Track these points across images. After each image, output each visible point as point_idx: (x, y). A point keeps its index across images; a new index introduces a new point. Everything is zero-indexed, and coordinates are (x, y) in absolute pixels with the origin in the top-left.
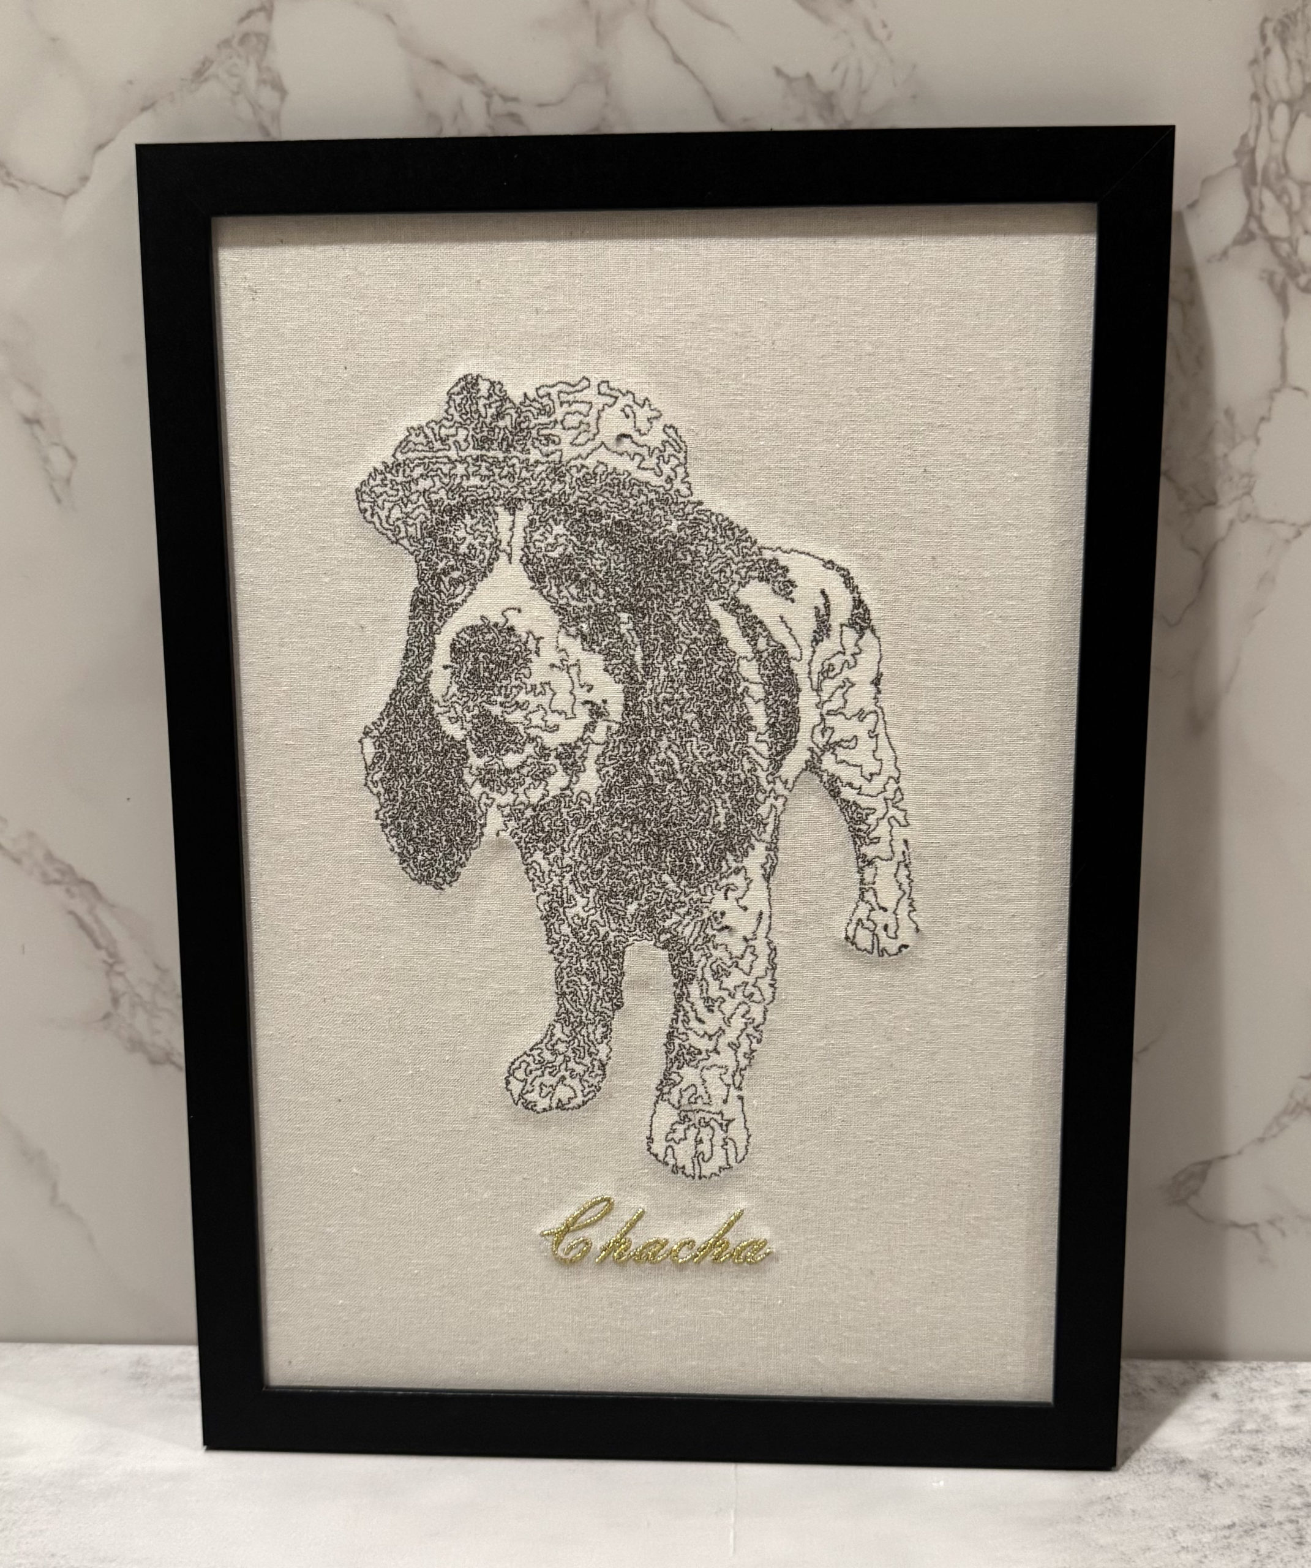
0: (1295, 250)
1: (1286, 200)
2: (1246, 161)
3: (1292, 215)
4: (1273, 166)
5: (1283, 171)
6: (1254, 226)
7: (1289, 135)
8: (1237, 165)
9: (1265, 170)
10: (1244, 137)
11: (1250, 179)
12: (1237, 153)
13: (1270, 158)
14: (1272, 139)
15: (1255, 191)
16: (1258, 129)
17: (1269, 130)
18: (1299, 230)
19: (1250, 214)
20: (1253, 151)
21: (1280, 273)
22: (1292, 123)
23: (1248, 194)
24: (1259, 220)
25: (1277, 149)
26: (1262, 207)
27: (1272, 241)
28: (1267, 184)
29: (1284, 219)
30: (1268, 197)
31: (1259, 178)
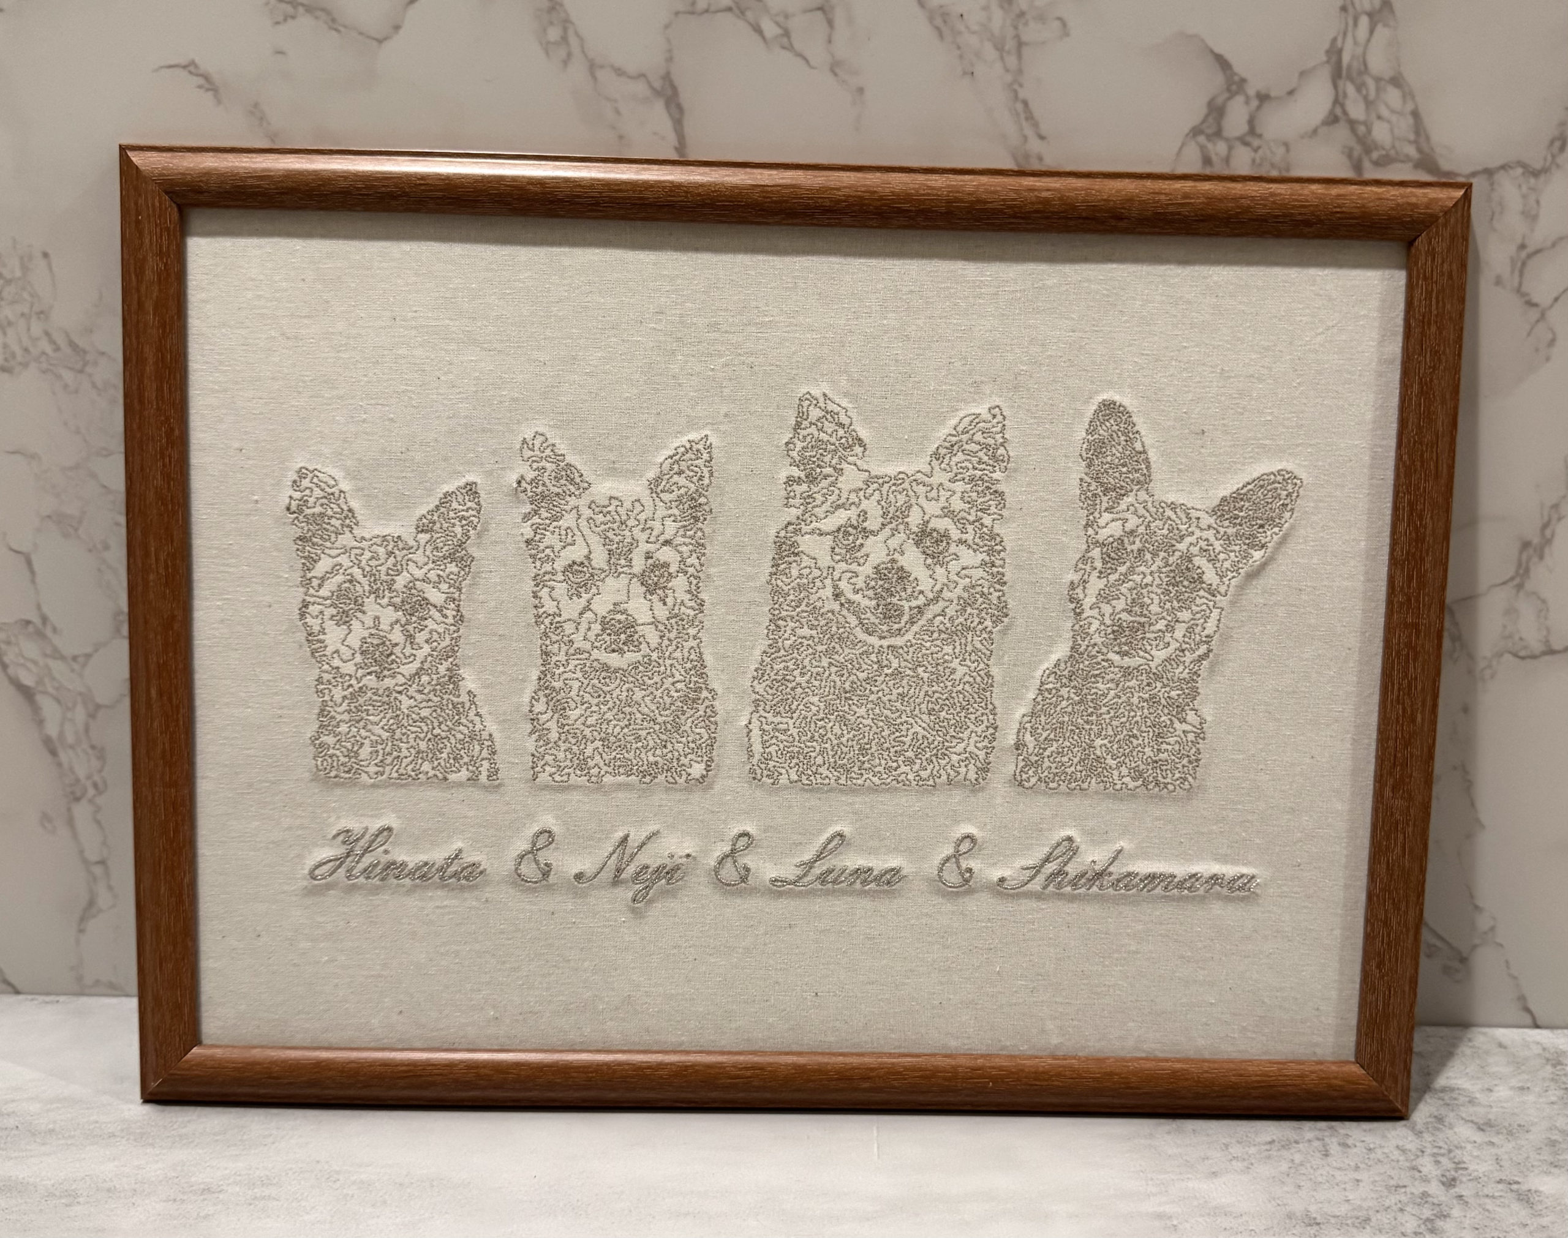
0: (1369, 131)
1: (1364, 92)
2: (1334, 59)
3: (1369, 104)
4: (1355, 64)
5: (1362, 68)
6: (1338, 111)
7: (1369, 41)
8: (1328, 62)
9: (1349, 67)
10: (1334, 40)
11: (1337, 74)
12: (1328, 52)
13: (1353, 57)
14: (1356, 43)
15: (1341, 83)
16: (1345, 34)
17: (1354, 37)
18: (1373, 116)
19: (1336, 102)
20: (1340, 52)
21: (1358, 150)
22: (1372, 32)
23: (1335, 86)
24: (1342, 106)
25: (1359, 50)
26: (1345, 95)
27: (1352, 124)
28: (1350, 78)
29: (1362, 106)
30: (1350, 89)
31: (1344, 73)
